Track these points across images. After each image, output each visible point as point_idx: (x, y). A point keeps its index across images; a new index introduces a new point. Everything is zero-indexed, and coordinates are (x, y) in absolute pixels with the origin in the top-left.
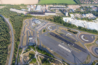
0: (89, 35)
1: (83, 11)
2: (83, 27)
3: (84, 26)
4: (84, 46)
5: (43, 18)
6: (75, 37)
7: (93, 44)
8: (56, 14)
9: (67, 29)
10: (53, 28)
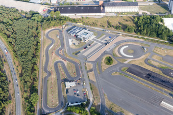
5: (99, 24)
8: (140, 8)
10: (134, 51)
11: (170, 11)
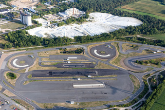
0: (101, 45)
1: (52, 7)
2: (82, 35)
3: (82, 33)
4: (112, 65)
6: (85, 58)
7: (119, 56)
9: (59, 51)
10: (25, 61)
11: (26, 25)
